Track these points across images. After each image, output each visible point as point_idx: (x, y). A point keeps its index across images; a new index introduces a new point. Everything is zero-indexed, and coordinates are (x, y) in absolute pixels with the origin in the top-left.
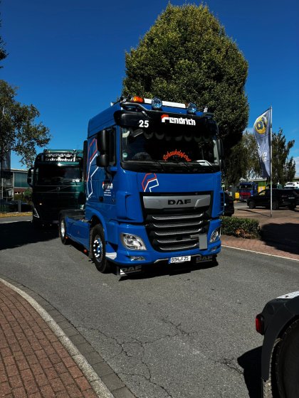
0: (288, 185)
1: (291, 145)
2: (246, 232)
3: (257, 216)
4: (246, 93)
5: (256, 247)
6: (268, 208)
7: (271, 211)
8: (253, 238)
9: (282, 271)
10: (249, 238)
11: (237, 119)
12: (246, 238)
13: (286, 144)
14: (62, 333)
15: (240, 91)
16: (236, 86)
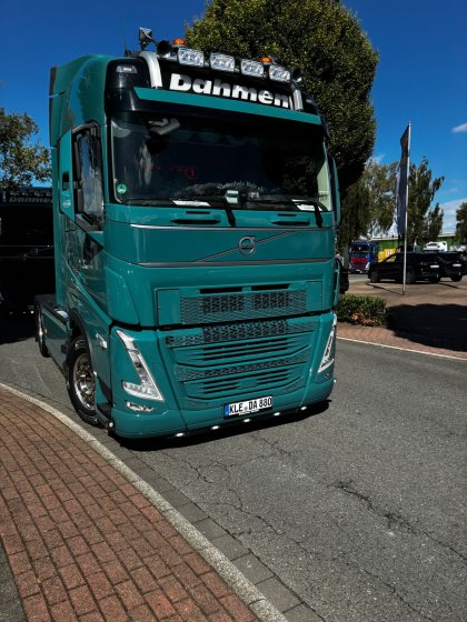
0: (429, 247)
1: (437, 184)
2: (367, 317)
3: (384, 294)
4: (372, 101)
5: (381, 338)
6: (399, 281)
7: (404, 287)
8: (378, 325)
9: (418, 371)
10: (370, 325)
11: (357, 143)
12: (367, 325)
13: (431, 184)
14: (112, 456)
15: (363, 98)
16: (357, 89)
